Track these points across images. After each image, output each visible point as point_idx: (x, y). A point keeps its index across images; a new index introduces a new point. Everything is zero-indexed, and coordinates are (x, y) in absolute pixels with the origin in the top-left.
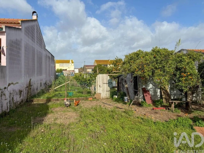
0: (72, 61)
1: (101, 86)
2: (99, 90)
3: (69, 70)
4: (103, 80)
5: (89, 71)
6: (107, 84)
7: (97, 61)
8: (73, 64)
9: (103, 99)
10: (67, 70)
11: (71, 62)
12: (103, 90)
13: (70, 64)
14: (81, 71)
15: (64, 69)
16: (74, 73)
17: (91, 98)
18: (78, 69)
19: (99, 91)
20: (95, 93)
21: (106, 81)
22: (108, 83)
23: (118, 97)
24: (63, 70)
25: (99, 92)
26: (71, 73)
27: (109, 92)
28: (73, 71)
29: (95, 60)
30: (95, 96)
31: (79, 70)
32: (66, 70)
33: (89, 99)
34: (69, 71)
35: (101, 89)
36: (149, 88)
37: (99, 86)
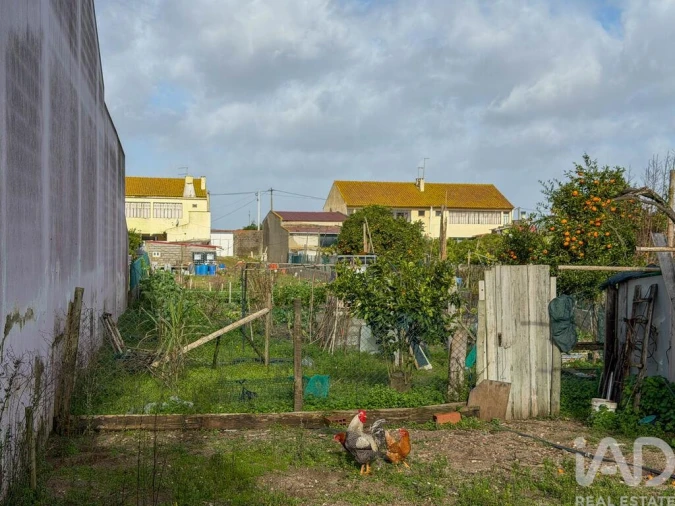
0: (197, 183)
1: (507, 337)
2: (494, 366)
4: (520, 301)
5: (306, 248)
6: (541, 324)
7: (345, 188)
8: (202, 204)
9: (517, 418)
10: (170, 239)
11: (189, 189)
12: (520, 366)
13: (187, 204)
14: (252, 244)
15: (152, 232)
16: (210, 257)
17: (447, 411)
18: (231, 236)
19: (492, 367)
20: (472, 379)
21: (536, 310)
22: (547, 319)
23: (619, 408)
24: (146, 238)
25: (493, 377)
26: (197, 257)
27: (558, 374)
28: (207, 244)
30: (473, 402)
31: (239, 237)
32: (163, 237)
33: (441, 419)
34: (184, 244)
35: (509, 356)
37: (492, 340)
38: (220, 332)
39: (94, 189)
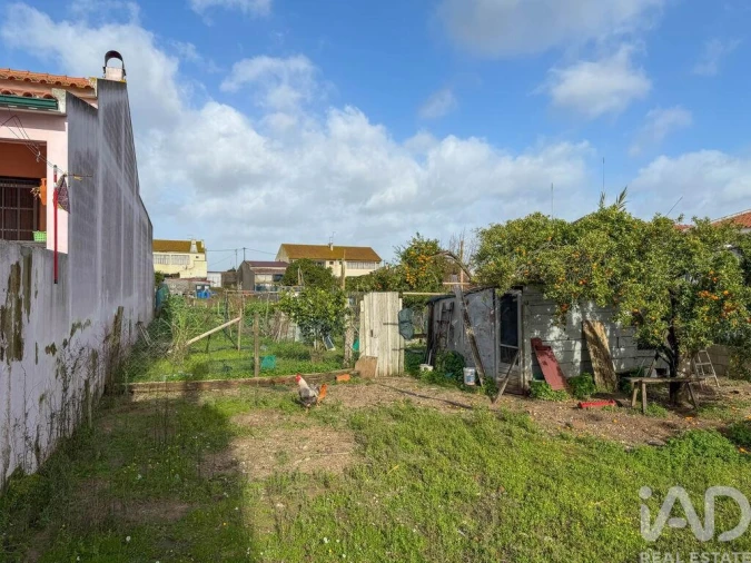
0: (199, 244)
1: (376, 332)
2: (368, 348)
3: (188, 276)
4: (383, 310)
5: (264, 282)
6: (394, 324)
7: (287, 248)
8: (202, 256)
9: (381, 376)
10: (182, 276)
11: (194, 247)
12: (383, 348)
13: (192, 256)
14: (232, 280)
15: (170, 272)
16: (206, 288)
17: (342, 374)
18: (219, 275)
19: (368, 349)
20: (356, 356)
21: (391, 317)
22: (397, 322)
23: (435, 369)
24: (167, 276)
25: (368, 354)
26: (199, 288)
27: (403, 351)
28: (204, 279)
29: (283, 246)
30: (357, 368)
31: (224, 275)
32: (178, 275)
33: (339, 379)
34: (190, 280)
35: (377, 342)
36: (551, 337)
37: (368, 333)
38: (210, 332)
39: (132, 247)
